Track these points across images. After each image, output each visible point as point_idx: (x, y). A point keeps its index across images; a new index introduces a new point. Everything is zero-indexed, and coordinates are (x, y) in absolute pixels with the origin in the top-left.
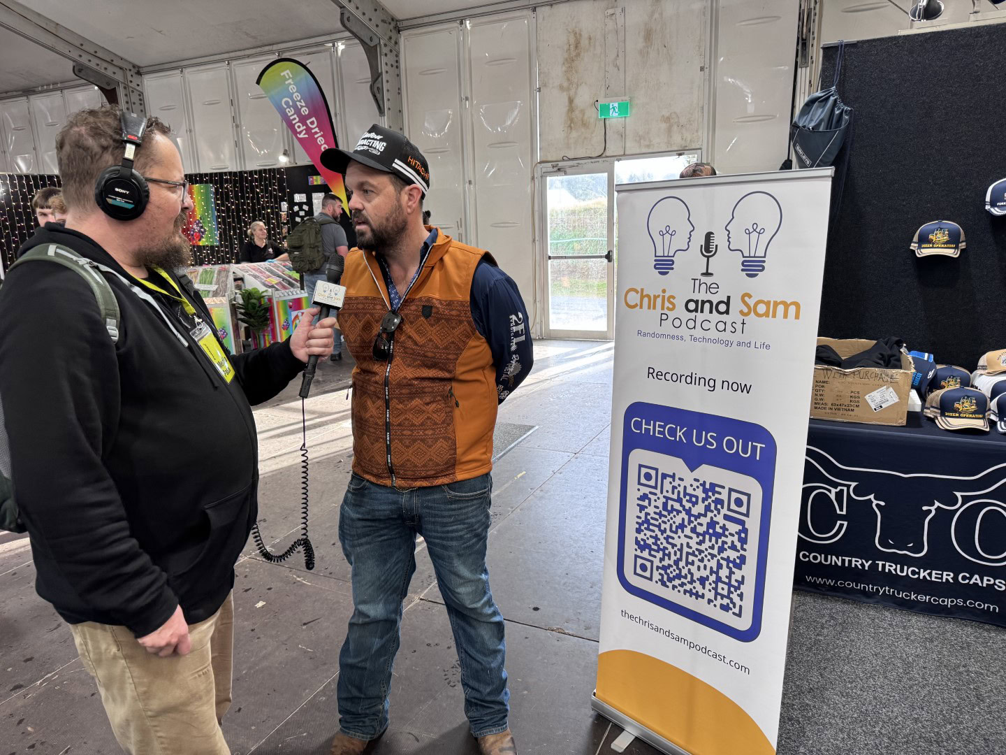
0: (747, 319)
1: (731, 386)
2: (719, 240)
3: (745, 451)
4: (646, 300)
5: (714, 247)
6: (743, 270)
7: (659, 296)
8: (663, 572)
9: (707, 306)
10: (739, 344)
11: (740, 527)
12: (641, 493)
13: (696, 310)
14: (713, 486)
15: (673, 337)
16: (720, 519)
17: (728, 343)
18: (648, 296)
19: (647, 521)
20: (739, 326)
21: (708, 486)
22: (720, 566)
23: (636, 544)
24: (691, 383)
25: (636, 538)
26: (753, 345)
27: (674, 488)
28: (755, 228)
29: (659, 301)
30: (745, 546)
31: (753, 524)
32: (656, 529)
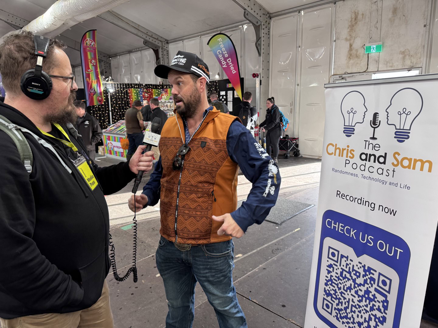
0: (396, 169)
1: (384, 209)
2: (382, 117)
3: (390, 252)
4: (338, 151)
5: (379, 122)
6: (395, 137)
7: (345, 149)
8: (338, 312)
9: (372, 158)
10: (390, 184)
11: (384, 299)
12: (329, 263)
13: (366, 160)
14: (370, 269)
15: (352, 174)
16: (372, 290)
17: (384, 182)
18: (339, 148)
19: (331, 280)
20: (391, 173)
21: (366, 268)
22: (370, 319)
23: (324, 292)
24: (361, 203)
25: (325, 288)
26: (399, 185)
27: (347, 264)
28: (404, 111)
29: (345, 152)
30: (386, 311)
31: (392, 298)
32: (336, 286)
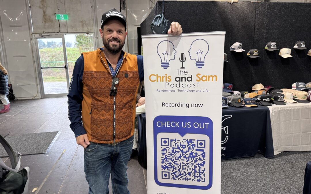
0: (199, 82)
1: (195, 105)
2: (186, 56)
3: (202, 126)
4: (159, 79)
5: (185, 58)
6: (196, 66)
7: (164, 77)
8: (173, 175)
9: (184, 79)
10: (197, 91)
11: (202, 152)
12: (163, 149)
13: (179, 81)
14: (191, 140)
15: (171, 91)
16: (194, 151)
17: (192, 91)
18: (160, 77)
19: (166, 158)
20: (196, 85)
21: (189, 141)
22: (195, 167)
23: (162, 167)
24: (180, 106)
25: (162, 165)
26: (202, 91)
27: (176, 144)
28: (200, 51)
29: (164, 79)
30: (205, 158)
31: (207, 150)
32: (170, 160)
